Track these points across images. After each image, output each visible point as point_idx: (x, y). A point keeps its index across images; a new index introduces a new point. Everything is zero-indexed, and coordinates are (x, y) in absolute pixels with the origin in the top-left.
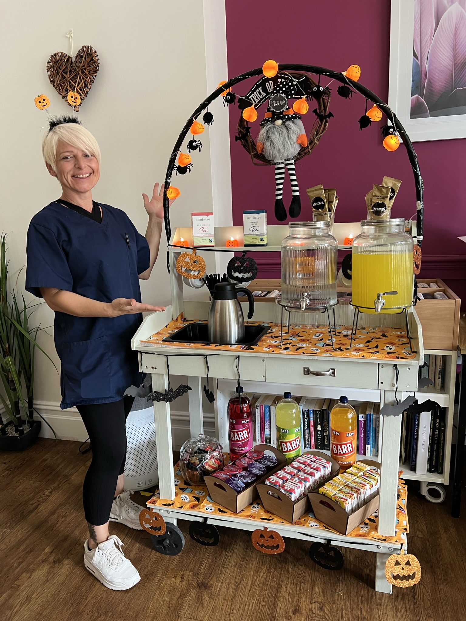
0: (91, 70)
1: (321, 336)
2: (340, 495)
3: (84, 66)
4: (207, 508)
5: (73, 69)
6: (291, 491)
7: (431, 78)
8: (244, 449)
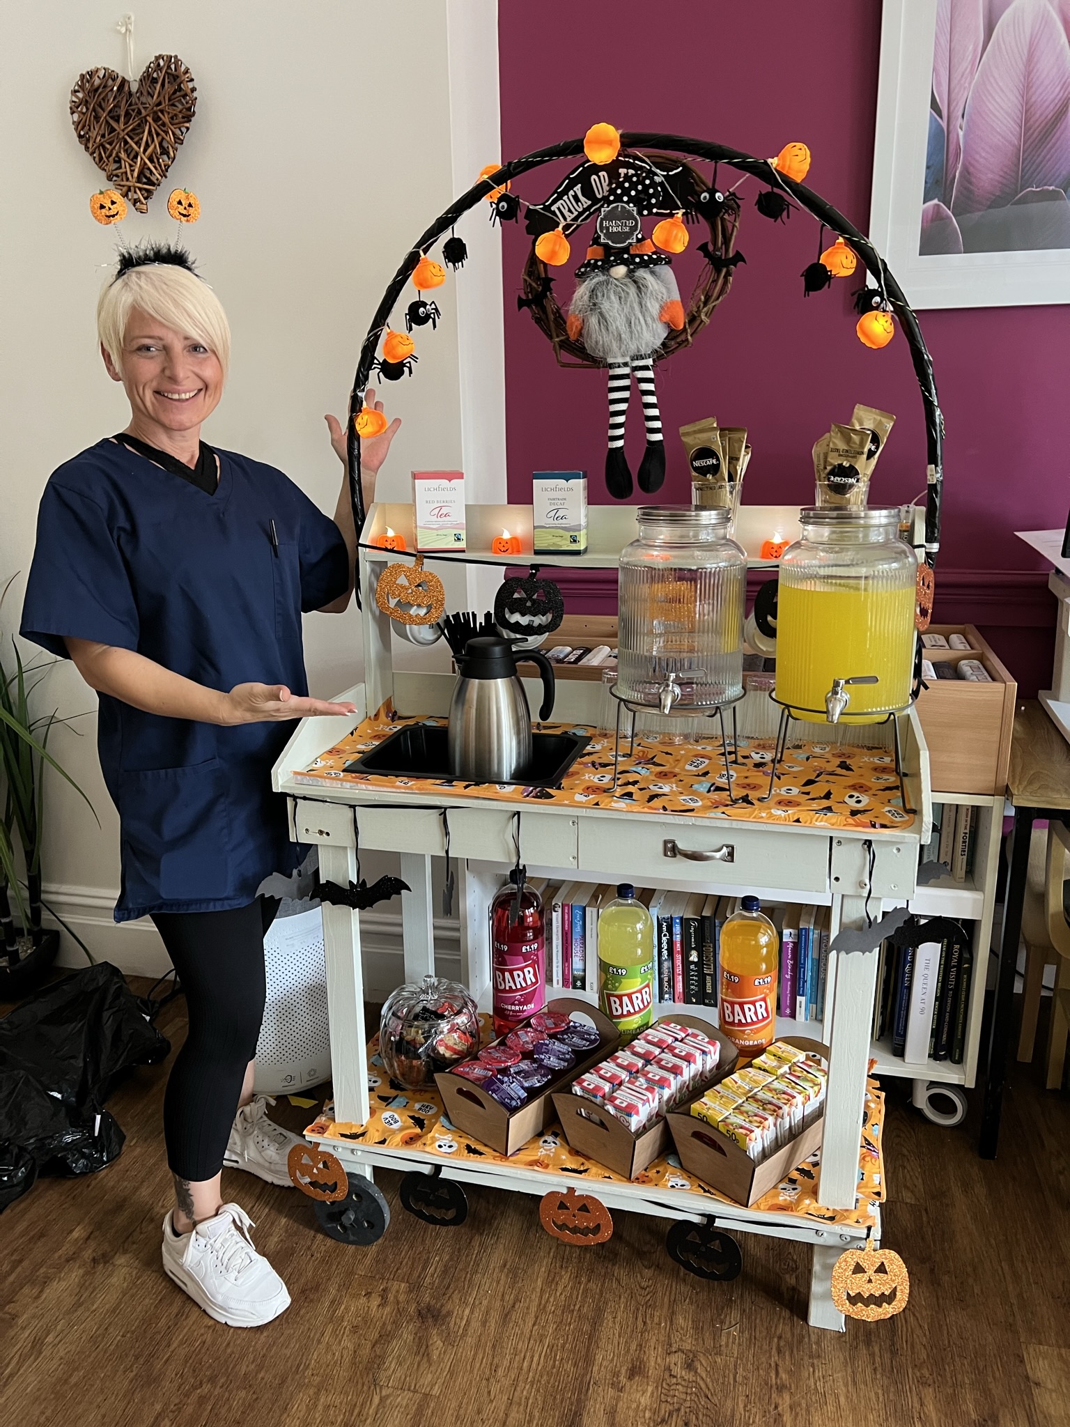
0: (176, 115)
1: (703, 765)
2: (738, 1120)
3: (160, 104)
4: (442, 1144)
5: (133, 110)
6: (630, 1110)
7: (970, 163)
8: (525, 1008)
